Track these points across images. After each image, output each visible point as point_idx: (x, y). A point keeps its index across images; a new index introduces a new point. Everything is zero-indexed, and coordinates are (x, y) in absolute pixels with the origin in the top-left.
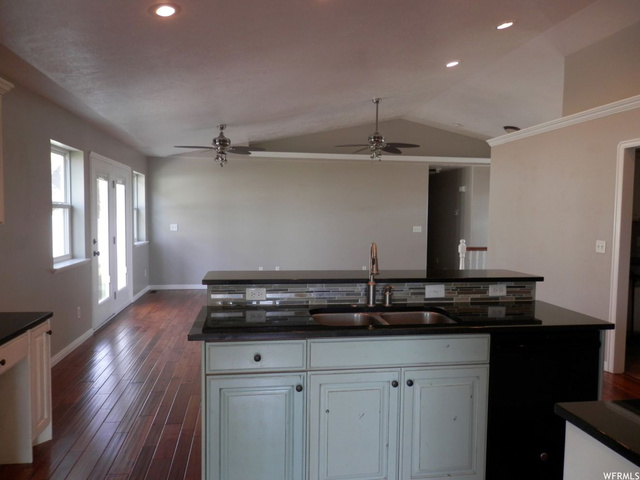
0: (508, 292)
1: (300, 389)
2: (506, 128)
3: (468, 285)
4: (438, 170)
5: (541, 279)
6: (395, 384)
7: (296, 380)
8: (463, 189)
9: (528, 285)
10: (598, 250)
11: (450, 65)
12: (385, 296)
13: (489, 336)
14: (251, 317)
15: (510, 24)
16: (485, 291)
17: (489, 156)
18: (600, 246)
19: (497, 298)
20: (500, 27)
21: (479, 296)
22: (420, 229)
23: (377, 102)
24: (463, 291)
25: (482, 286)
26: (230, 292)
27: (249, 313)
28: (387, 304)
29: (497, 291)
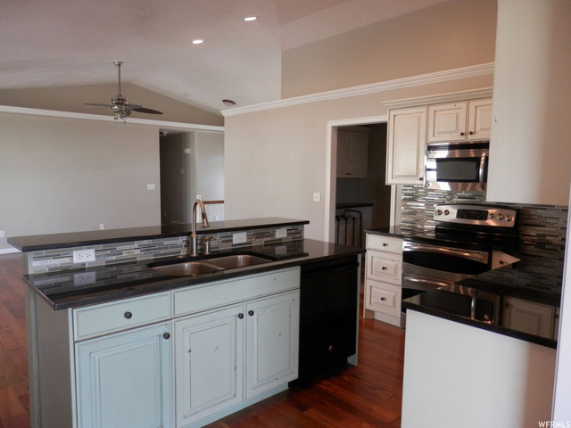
0: (288, 234)
1: (167, 336)
2: (224, 101)
3: (262, 230)
4: (165, 133)
5: (308, 222)
6: (241, 316)
7: (163, 329)
8: (188, 151)
9: (299, 227)
10: (315, 200)
11: (195, 42)
12: (205, 245)
13: (299, 267)
14: (80, 280)
15: (254, 18)
16: (273, 235)
17: (222, 125)
18: (317, 197)
19: (281, 239)
20: (246, 19)
21: (269, 239)
22: (154, 186)
23: (119, 65)
24: (259, 236)
25: (271, 230)
26: (55, 257)
27: (76, 276)
28: (207, 253)
29: (281, 234)
